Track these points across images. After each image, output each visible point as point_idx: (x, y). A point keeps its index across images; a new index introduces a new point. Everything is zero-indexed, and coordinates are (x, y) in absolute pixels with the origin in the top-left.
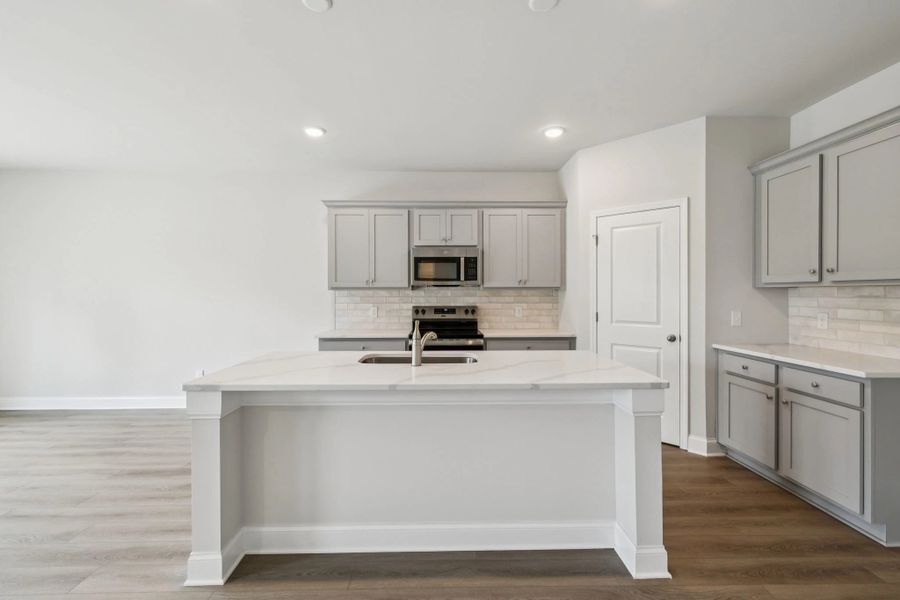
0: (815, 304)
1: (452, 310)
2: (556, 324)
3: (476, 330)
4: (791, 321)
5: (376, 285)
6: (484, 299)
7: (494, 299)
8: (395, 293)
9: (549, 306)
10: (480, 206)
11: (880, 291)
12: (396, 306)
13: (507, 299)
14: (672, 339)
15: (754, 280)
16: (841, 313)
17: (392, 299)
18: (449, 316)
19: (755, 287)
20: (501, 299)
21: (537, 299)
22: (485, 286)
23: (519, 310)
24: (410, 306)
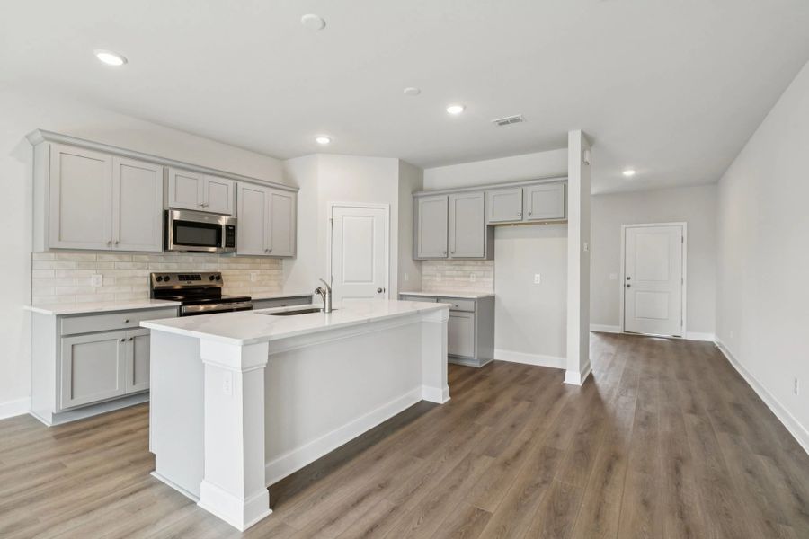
0: (435, 268)
1: (197, 277)
2: (281, 287)
3: (220, 295)
4: (424, 278)
5: (121, 247)
6: (225, 266)
7: (234, 266)
8: (126, 258)
9: (276, 272)
10: (236, 178)
11: (462, 262)
12: (130, 273)
13: (244, 266)
14: (380, 291)
15: (413, 256)
16: (447, 273)
17: (122, 265)
18: (195, 283)
19: (414, 260)
20: (240, 266)
21: (267, 266)
22: (238, 253)
23: (254, 276)
24: (147, 273)
